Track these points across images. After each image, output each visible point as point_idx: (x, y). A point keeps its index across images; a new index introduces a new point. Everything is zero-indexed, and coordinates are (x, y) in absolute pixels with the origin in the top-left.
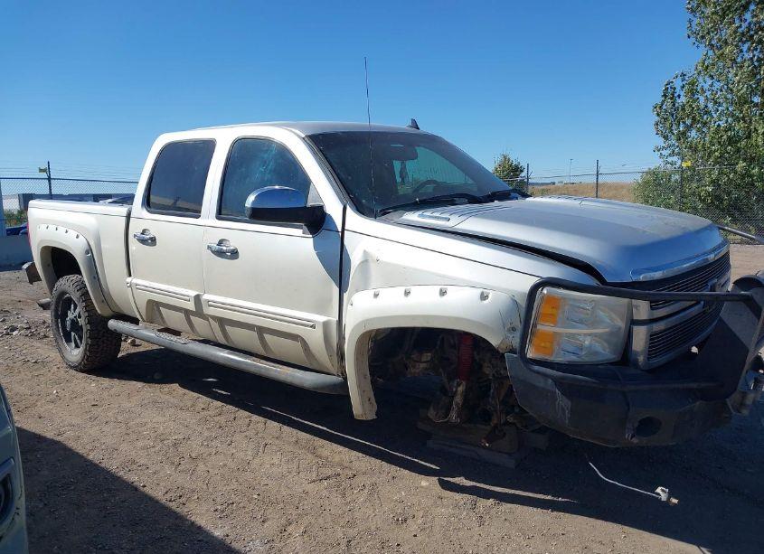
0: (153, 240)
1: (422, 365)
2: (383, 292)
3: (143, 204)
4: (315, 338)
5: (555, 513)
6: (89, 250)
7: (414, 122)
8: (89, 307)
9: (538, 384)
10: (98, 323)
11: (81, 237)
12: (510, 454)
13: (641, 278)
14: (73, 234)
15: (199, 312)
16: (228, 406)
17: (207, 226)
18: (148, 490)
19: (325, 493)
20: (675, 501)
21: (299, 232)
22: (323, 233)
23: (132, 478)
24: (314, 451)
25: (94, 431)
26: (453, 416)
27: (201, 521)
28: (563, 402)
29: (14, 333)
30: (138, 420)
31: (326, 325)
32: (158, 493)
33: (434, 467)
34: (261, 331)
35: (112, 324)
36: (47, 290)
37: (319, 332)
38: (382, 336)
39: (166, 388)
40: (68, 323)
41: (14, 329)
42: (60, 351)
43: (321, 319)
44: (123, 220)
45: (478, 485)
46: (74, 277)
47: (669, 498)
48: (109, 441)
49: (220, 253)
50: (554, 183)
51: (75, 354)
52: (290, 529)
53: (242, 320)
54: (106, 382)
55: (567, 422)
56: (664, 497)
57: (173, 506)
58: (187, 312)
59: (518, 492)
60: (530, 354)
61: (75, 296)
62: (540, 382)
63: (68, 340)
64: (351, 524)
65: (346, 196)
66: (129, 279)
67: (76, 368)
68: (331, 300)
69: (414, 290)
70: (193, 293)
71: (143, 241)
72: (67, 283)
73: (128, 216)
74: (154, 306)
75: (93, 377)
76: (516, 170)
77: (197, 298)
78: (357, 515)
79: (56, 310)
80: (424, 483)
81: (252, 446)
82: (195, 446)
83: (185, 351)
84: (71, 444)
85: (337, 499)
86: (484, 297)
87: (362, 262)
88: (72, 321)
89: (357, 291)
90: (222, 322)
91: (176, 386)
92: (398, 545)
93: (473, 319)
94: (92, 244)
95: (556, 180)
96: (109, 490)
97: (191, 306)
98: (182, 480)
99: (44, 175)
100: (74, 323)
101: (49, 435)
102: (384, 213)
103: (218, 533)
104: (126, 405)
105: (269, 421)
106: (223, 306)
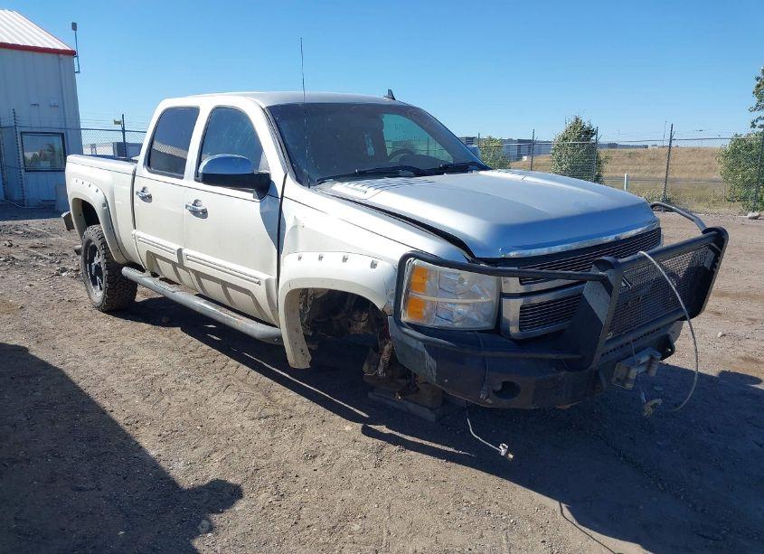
0: (150, 197)
1: (362, 324)
2: (305, 255)
3: (144, 164)
4: (260, 292)
5: (448, 464)
6: (105, 204)
7: (390, 92)
8: (107, 256)
9: (411, 345)
10: (114, 268)
11: (100, 191)
12: (431, 409)
13: (513, 254)
14: (94, 188)
15: (181, 264)
16: (214, 350)
17: (188, 188)
18: (114, 415)
19: (259, 429)
20: (511, 456)
21: (250, 196)
22: (267, 198)
23: (106, 404)
24: (267, 395)
25: (91, 364)
26: (380, 370)
27: (144, 443)
28: (430, 362)
29: (63, 274)
30: (132, 357)
31: (267, 282)
32: (120, 418)
33: (364, 415)
34: (225, 285)
35: (126, 271)
36: (78, 237)
37: (262, 288)
38: (321, 295)
39: (169, 330)
40: (93, 268)
41: (64, 270)
42: (88, 291)
43: (263, 276)
44: (131, 177)
45: (394, 433)
46: (95, 227)
47: (507, 454)
48: (101, 372)
49: (195, 213)
50: (646, 147)
51: (98, 295)
52: (214, 455)
53: (210, 274)
54: (119, 322)
55: (435, 380)
56: (503, 452)
57: (127, 429)
58: (174, 264)
59: (425, 442)
60: (404, 319)
61: (97, 243)
62: (413, 344)
63: (95, 283)
64: (266, 457)
65: (289, 165)
66: (134, 231)
67: (98, 308)
68: (271, 261)
69: (326, 255)
70: (176, 247)
71: (144, 198)
72: (91, 232)
73: (134, 175)
74: (152, 257)
75: (111, 317)
76: (589, 133)
77: (180, 251)
78: (276, 449)
79: (85, 257)
80: (348, 428)
81: (216, 385)
82: (169, 383)
83: (173, 298)
84: (70, 373)
85: (266, 435)
86: (373, 265)
87: (294, 227)
88: (96, 266)
89: (289, 253)
90: (199, 275)
91: (178, 330)
92: (297, 476)
93: (366, 285)
94: (108, 200)
95: (650, 144)
96: (83, 412)
97: (176, 259)
98: (145, 409)
99: (119, 127)
100: (98, 268)
101: (56, 364)
102: (322, 181)
103: (153, 453)
104: (128, 343)
105: (242, 365)
106: (198, 261)
